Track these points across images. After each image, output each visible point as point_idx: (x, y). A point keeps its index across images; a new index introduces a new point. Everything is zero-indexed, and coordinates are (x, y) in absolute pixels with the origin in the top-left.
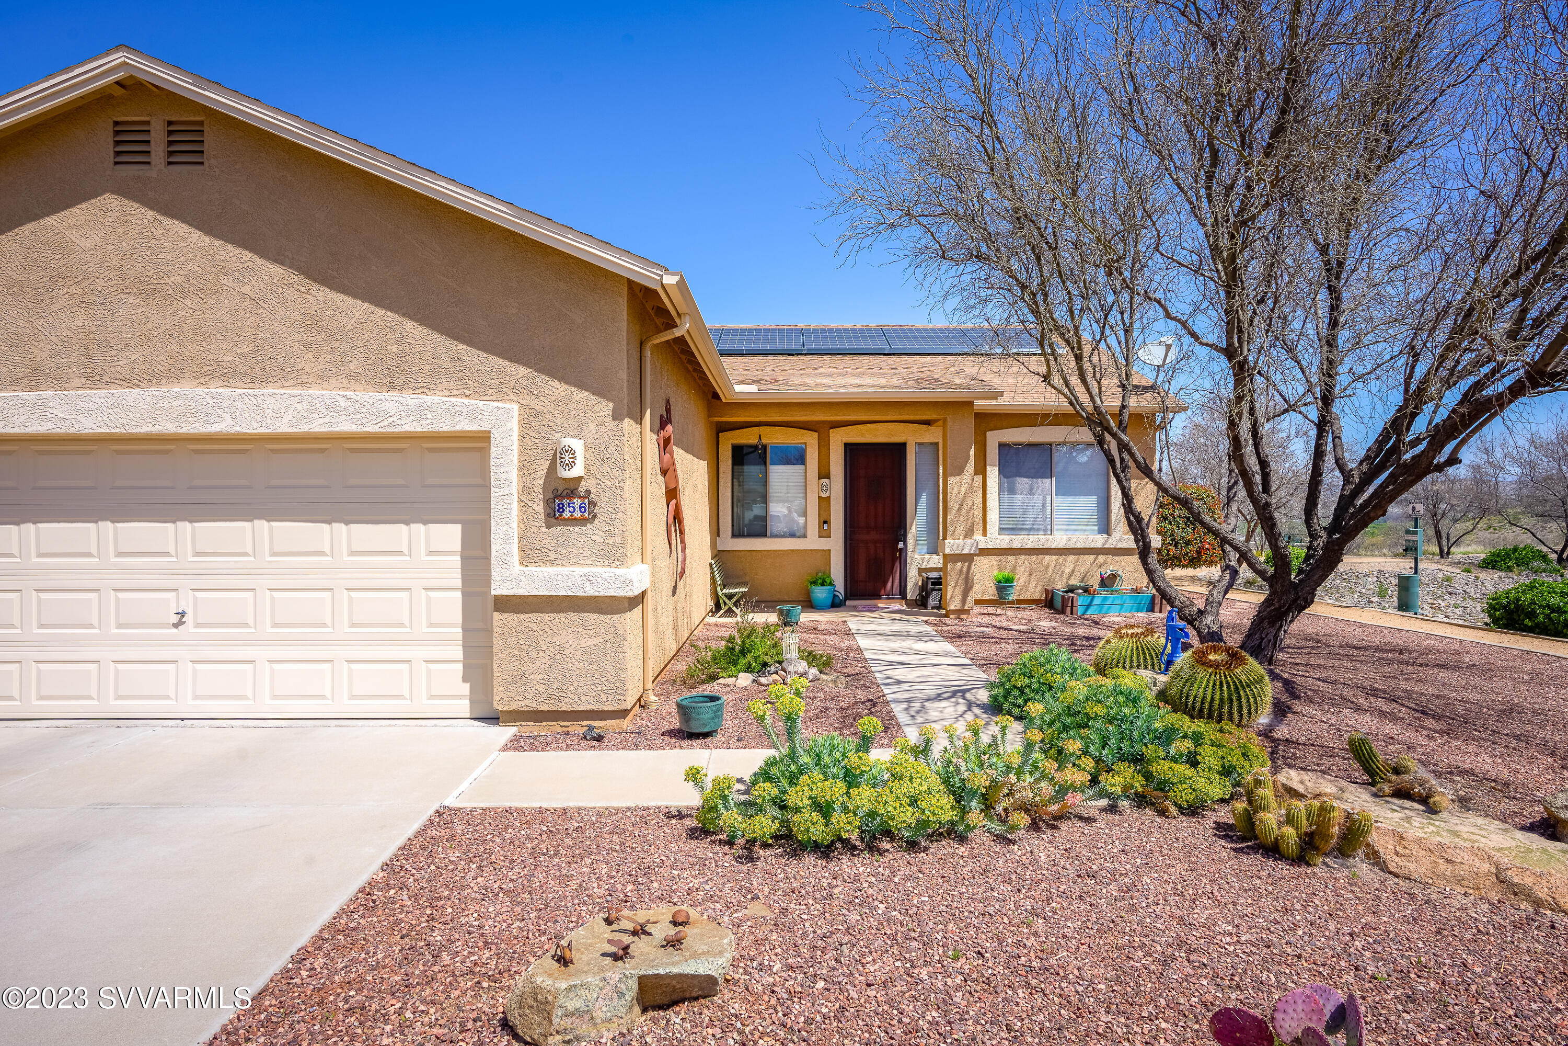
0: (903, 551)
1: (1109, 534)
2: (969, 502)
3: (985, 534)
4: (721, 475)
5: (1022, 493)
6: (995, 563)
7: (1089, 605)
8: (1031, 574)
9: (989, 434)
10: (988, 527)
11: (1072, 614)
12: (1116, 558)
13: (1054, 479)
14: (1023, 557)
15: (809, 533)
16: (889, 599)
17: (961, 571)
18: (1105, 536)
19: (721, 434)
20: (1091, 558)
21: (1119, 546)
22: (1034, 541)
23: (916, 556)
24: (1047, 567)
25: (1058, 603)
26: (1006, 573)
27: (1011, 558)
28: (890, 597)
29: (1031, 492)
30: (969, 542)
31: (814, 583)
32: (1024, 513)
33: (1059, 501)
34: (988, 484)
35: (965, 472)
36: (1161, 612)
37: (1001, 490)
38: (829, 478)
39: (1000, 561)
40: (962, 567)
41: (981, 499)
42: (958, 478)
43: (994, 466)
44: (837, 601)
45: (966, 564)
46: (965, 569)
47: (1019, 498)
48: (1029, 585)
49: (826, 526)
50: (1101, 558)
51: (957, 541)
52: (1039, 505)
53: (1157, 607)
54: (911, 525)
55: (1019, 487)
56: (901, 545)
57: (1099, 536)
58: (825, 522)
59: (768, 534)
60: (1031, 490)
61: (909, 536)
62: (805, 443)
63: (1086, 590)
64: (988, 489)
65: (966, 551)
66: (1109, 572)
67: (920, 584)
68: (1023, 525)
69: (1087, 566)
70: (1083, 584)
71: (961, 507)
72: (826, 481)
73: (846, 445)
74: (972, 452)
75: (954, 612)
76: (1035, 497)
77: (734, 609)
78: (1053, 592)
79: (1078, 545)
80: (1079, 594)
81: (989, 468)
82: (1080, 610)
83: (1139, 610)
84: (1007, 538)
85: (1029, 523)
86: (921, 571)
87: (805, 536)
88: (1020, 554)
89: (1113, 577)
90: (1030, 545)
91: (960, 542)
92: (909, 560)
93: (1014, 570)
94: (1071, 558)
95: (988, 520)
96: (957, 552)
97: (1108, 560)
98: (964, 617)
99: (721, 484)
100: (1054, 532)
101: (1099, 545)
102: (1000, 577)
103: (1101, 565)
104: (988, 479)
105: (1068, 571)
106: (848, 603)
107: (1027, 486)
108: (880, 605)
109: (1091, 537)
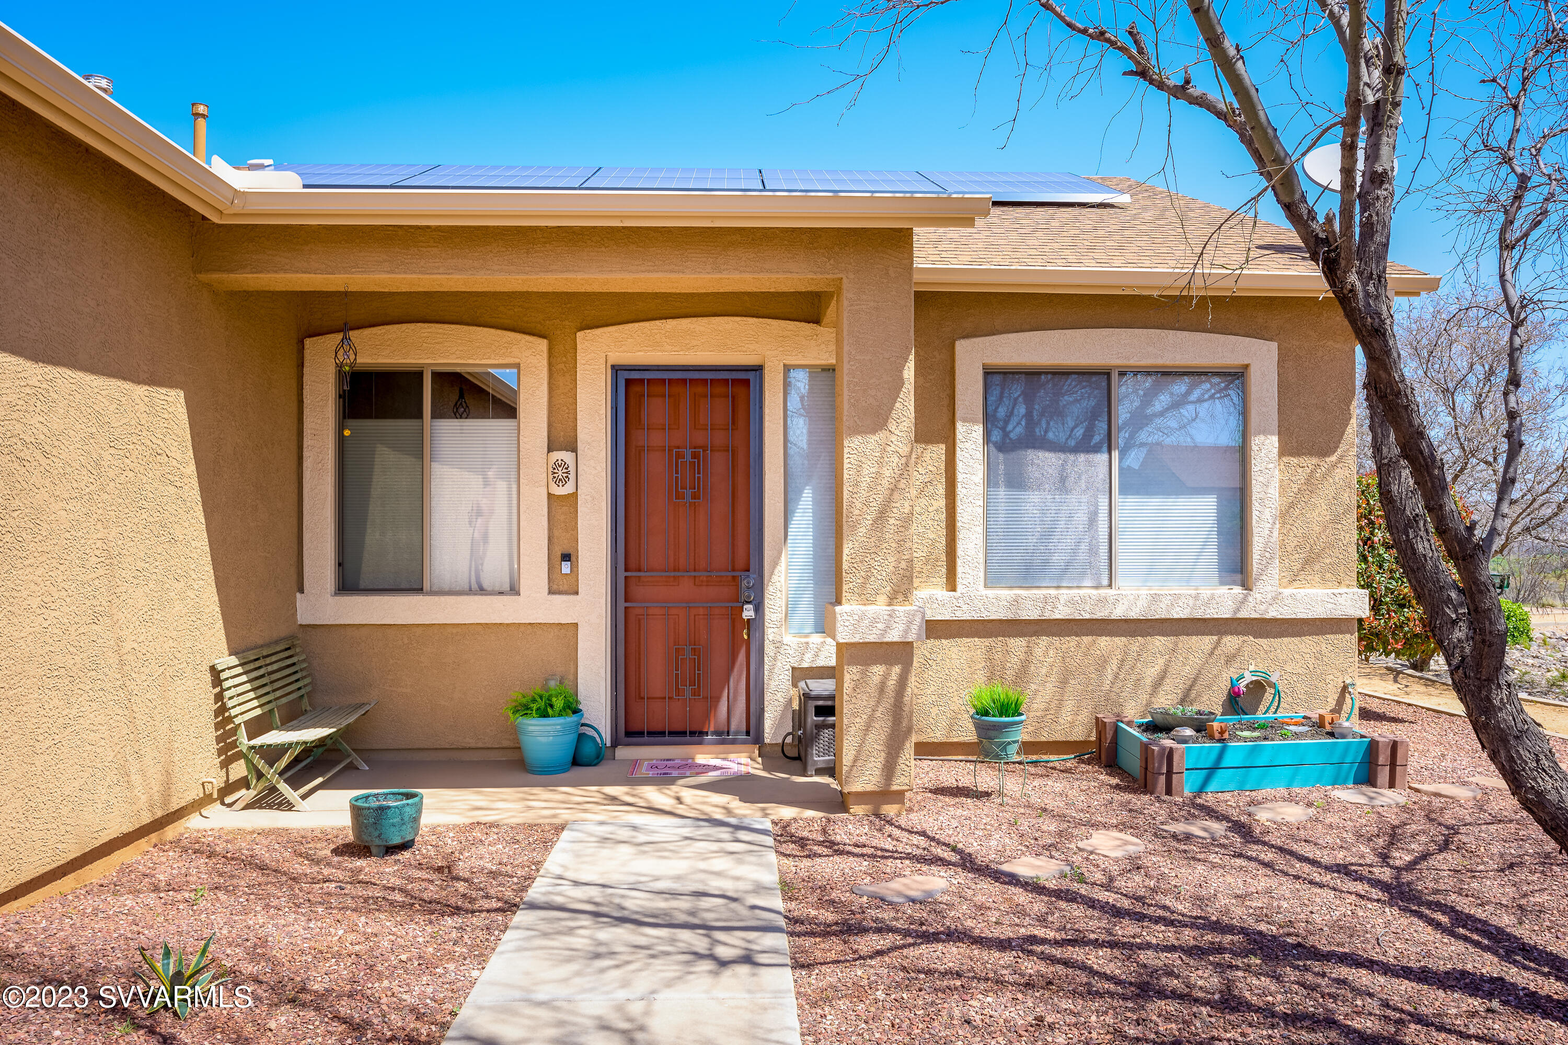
0: (756, 625)
1: (1246, 585)
2: (902, 506)
3: (951, 585)
4: (307, 442)
5: (1039, 487)
6: (979, 654)
7: (1213, 769)
8: (1064, 682)
9: (962, 347)
10: (960, 569)
11: (1169, 792)
12: (1263, 642)
13: (1115, 454)
14: (1044, 641)
15: (525, 585)
16: (723, 742)
17: (882, 688)
18: (1237, 590)
19: (308, 342)
20: (1207, 642)
21: (1272, 614)
22: (1071, 602)
23: (788, 639)
24: (1103, 662)
25: (1132, 760)
26: (1001, 691)
27: (1018, 644)
28: (725, 737)
29: (1062, 484)
30: (901, 609)
31: (524, 709)
32: (1047, 534)
33: (1126, 506)
34: (960, 466)
35: (892, 426)
36: (1392, 785)
37: (990, 481)
38: (574, 450)
39: (990, 649)
40: (886, 677)
41: (942, 503)
42: (873, 439)
43: (974, 421)
44: (588, 750)
45: (897, 669)
46: (892, 682)
47: (1033, 501)
48: (1059, 707)
49: (566, 568)
50: (1231, 642)
51: (871, 609)
52: (1081, 517)
53: (1383, 775)
54: (775, 563)
55: (1033, 473)
56: (748, 612)
57: (1224, 590)
58: (566, 557)
59: (426, 586)
60: (1063, 479)
61: (770, 590)
62: (517, 366)
63: (1201, 726)
64: (960, 477)
65: (894, 636)
66: (1249, 678)
67: (796, 706)
68: (1046, 562)
69: (1196, 660)
70: (1191, 710)
71: (882, 515)
72: (567, 456)
73: (616, 370)
74: (909, 372)
75: (863, 797)
76: (1072, 498)
77: (283, 787)
78: (1116, 729)
79: (1177, 613)
80: (1184, 741)
81: (960, 427)
82: (1188, 784)
83: (1336, 781)
84: (1006, 594)
85: (1058, 559)
86: (799, 674)
87: (514, 590)
88: (1037, 634)
89: (1258, 688)
90: (1061, 613)
91: (880, 608)
92: (769, 649)
93: (1023, 674)
94: (1159, 642)
95: (960, 552)
96: (872, 638)
97: (1247, 650)
98: (890, 810)
99: (307, 464)
100: (1119, 581)
101: (1225, 612)
102: (986, 701)
103: (1230, 659)
104: (959, 453)
105: (1152, 673)
106: (622, 753)
107: (1052, 471)
108: (701, 759)
109: (1206, 592)
